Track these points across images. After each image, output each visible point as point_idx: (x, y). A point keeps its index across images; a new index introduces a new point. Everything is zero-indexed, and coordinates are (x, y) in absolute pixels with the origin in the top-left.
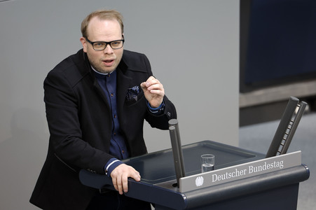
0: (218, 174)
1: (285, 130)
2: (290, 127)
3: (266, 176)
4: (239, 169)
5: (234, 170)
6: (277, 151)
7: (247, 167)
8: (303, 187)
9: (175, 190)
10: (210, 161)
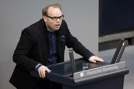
0: (90, 71)
1: (119, 53)
2: (120, 51)
3: (110, 72)
4: (99, 69)
5: (96, 70)
6: (115, 61)
7: (102, 68)
8: (126, 77)
9: (71, 78)
10: (86, 66)
